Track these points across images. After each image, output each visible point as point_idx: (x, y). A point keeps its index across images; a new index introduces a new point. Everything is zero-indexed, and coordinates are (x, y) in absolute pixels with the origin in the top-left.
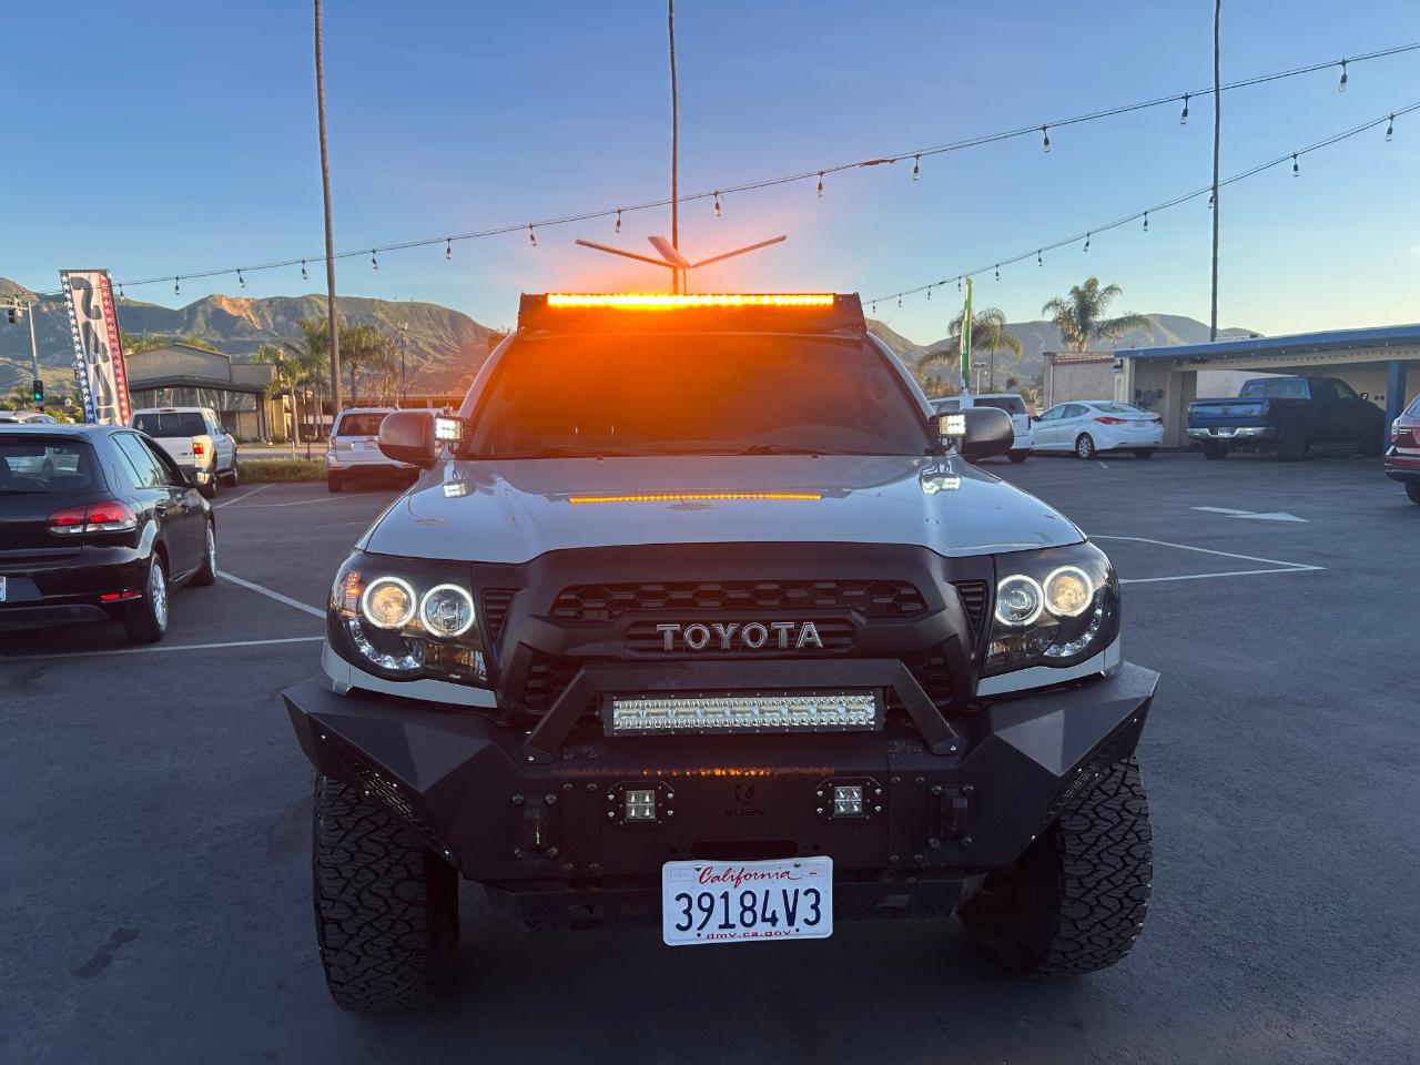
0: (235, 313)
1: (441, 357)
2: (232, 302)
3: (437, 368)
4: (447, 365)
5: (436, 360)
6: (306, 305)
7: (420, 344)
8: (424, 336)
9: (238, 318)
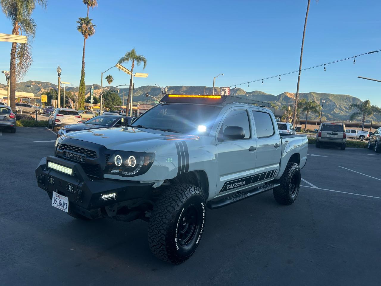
0: (290, 97)
1: (348, 111)
2: (290, 94)
3: (346, 114)
4: (349, 113)
5: (346, 112)
6: (309, 95)
7: (342, 107)
8: (343, 104)
9: (291, 98)
